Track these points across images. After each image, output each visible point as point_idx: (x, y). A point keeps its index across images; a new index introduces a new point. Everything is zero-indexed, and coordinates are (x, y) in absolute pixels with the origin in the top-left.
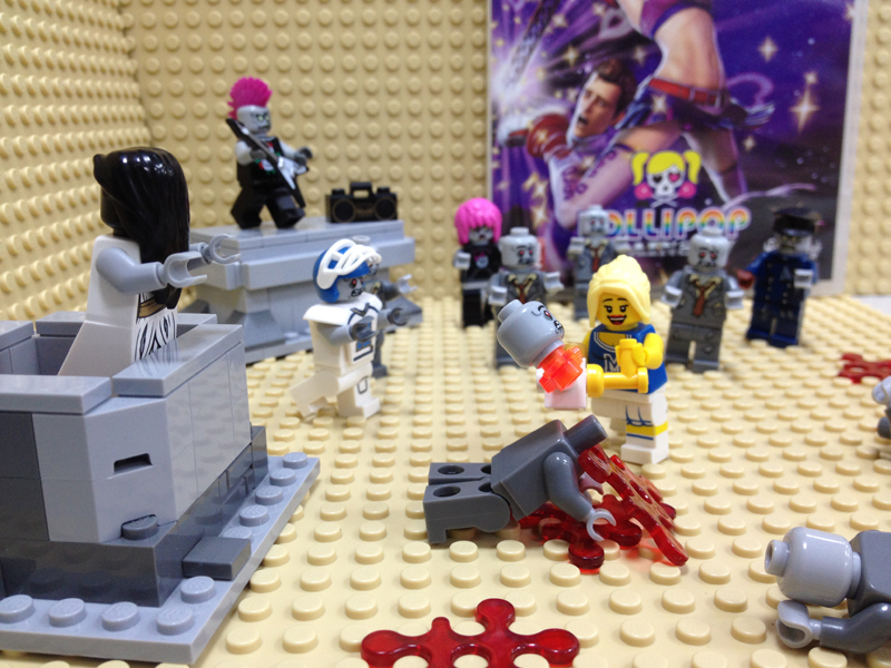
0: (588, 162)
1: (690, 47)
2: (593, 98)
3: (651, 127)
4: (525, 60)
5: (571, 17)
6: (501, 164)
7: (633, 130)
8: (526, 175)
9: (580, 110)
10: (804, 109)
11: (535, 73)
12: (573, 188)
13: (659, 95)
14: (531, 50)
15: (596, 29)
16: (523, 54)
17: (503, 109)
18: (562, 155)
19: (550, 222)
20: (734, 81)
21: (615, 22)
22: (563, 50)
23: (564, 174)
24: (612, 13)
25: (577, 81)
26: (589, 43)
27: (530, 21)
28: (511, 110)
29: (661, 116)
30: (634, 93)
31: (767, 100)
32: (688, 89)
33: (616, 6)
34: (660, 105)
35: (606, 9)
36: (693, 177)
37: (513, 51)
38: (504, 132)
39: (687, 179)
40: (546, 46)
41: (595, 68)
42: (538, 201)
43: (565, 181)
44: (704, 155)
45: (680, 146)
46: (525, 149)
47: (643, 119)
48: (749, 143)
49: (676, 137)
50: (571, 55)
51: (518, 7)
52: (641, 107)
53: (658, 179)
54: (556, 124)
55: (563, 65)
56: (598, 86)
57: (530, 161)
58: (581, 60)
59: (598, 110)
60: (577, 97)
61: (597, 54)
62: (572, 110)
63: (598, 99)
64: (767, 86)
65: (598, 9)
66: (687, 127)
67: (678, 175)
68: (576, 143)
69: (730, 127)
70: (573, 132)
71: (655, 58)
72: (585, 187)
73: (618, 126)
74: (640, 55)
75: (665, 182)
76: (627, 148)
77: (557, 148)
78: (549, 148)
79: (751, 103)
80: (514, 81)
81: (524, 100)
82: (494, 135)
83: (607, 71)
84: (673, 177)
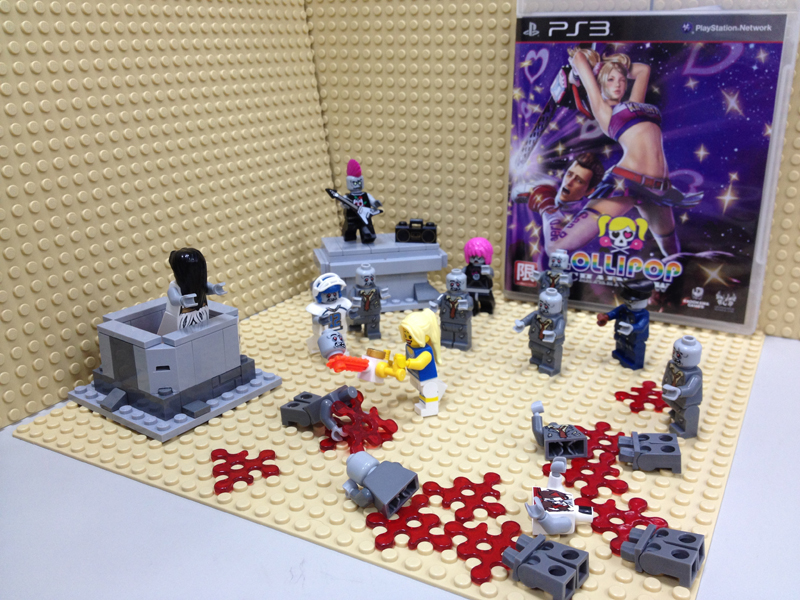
0: (568, 218)
1: (643, 148)
2: (574, 177)
3: (612, 200)
4: (531, 149)
5: (561, 124)
6: (512, 213)
7: (600, 200)
8: (528, 222)
9: (564, 184)
10: (728, 198)
11: (536, 158)
12: (557, 234)
13: (620, 179)
14: (534, 144)
15: (577, 133)
16: (529, 146)
17: (515, 179)
18: (551, 212)
19: (541, 253)
20: (675, 174)
21: (591, 128)
22: (555, 145)
23: (551, 224)
24: (589, 122)
25: (564, 165)
26: (572, 142)
27: (534, 125)
28: (520, 180)
29: (620, 193)
30: (602, 176)
31: (698, 189)
32: (641, 176)
33: (592, 118)
34: (620, 185)
35: (585, 120)
36: (642, 235)
37: (523, 143)
38: (515, 193)
39: (637, 237)
40: (544, 142)
41: (575, 158)
42: (535, 239)
43: (552, 228)
44: (650, 222)
45: (633, 215)
46: (527, 205)
47: (607, 194)
48: (684, 218)
49: (631, 207)
50: (560, 149)
51: (527, 116)
52: (606, 185)
53: (616, 235)
54: (548, 192)
55: (555, 154)
56: (576, 169)
57: (530, 213)
58: (566, 152)
59: (577, 185)
60: (563, 176)
61: (578, 149)
62: (560, 184)
63: (577, 177)
64: (699, 180)
65: (580, 120)
66: (639, 202)
67: (631, 233)
68: (561, 205)
69: (671, 205)
70: (559, 197)
71: (618, 153)
72: (566, 234)
73: (589, 197)
74: (607, 151)
75: (621, 237)
76: (596, 212)
77: (548, 207)
78: (543, 206)
79: (687, 190)
80: (522, 162)
81: (529, 175)
82: (509, 194)
83: (584, 160)
84: (627, 234)
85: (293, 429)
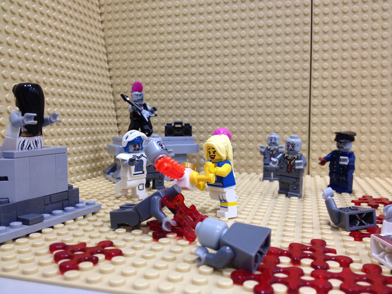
85: (122, 231)
